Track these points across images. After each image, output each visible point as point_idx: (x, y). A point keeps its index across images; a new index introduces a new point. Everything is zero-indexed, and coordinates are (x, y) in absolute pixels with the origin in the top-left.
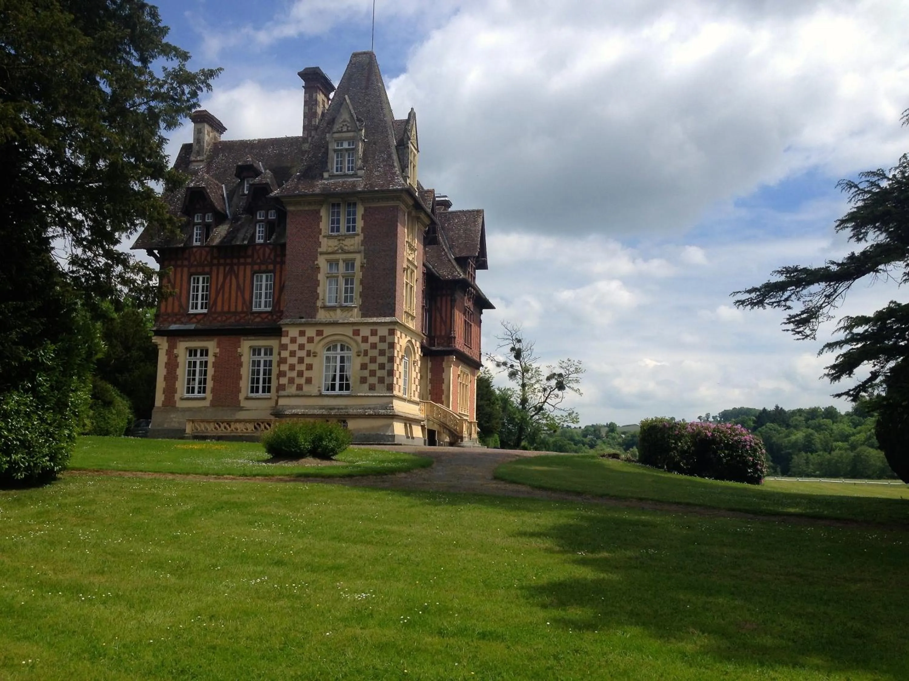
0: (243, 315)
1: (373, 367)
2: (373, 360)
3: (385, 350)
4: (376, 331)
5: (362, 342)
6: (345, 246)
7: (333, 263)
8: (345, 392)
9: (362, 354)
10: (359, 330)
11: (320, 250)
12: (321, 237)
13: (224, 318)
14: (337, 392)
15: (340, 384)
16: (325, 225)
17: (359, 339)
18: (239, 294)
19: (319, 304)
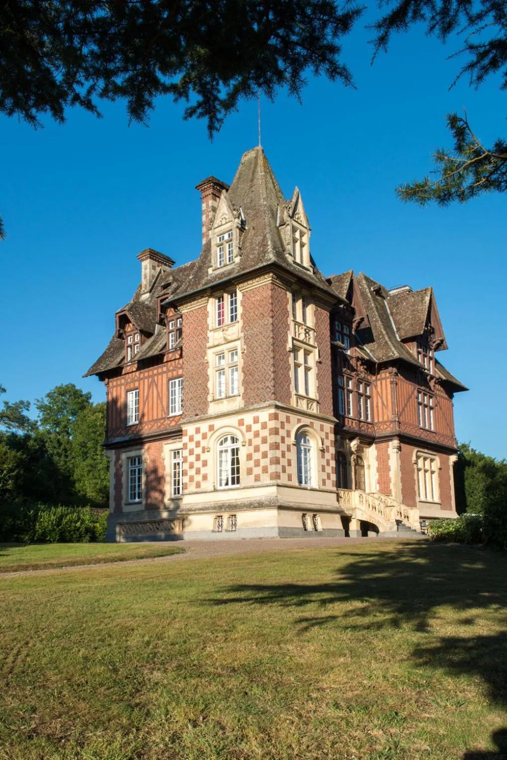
0: (162, 421)
1: (257, 456)
2: (257, 449)
3: (266, 437)
4: (258, 418)
5: (247, 431)
6: (229, 335)
7: (221, 356)
8: (236, 486)
9: (247, 444)
10: (243, 420)
11: (208, 345)
12: (208, 331)
13: (150, 426)
14: (230, 486)
15: (232, 478)
16: (212, 320)
17: (244, 428)
18: (159, 401)
19: (210, 398)
